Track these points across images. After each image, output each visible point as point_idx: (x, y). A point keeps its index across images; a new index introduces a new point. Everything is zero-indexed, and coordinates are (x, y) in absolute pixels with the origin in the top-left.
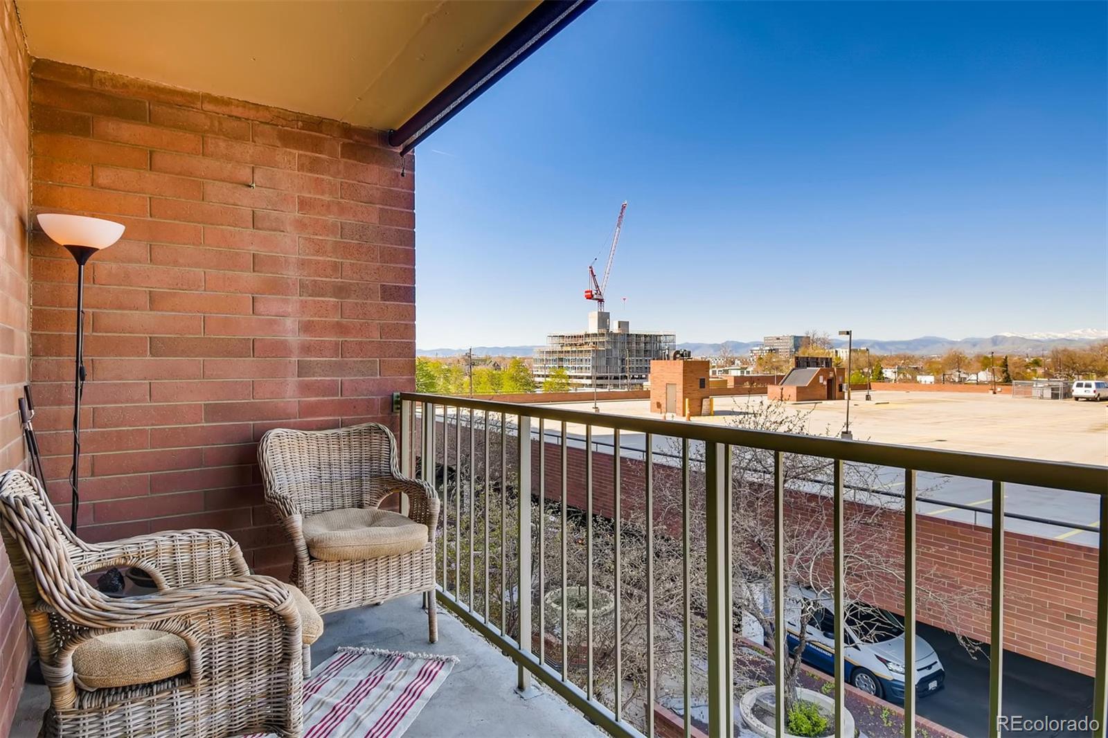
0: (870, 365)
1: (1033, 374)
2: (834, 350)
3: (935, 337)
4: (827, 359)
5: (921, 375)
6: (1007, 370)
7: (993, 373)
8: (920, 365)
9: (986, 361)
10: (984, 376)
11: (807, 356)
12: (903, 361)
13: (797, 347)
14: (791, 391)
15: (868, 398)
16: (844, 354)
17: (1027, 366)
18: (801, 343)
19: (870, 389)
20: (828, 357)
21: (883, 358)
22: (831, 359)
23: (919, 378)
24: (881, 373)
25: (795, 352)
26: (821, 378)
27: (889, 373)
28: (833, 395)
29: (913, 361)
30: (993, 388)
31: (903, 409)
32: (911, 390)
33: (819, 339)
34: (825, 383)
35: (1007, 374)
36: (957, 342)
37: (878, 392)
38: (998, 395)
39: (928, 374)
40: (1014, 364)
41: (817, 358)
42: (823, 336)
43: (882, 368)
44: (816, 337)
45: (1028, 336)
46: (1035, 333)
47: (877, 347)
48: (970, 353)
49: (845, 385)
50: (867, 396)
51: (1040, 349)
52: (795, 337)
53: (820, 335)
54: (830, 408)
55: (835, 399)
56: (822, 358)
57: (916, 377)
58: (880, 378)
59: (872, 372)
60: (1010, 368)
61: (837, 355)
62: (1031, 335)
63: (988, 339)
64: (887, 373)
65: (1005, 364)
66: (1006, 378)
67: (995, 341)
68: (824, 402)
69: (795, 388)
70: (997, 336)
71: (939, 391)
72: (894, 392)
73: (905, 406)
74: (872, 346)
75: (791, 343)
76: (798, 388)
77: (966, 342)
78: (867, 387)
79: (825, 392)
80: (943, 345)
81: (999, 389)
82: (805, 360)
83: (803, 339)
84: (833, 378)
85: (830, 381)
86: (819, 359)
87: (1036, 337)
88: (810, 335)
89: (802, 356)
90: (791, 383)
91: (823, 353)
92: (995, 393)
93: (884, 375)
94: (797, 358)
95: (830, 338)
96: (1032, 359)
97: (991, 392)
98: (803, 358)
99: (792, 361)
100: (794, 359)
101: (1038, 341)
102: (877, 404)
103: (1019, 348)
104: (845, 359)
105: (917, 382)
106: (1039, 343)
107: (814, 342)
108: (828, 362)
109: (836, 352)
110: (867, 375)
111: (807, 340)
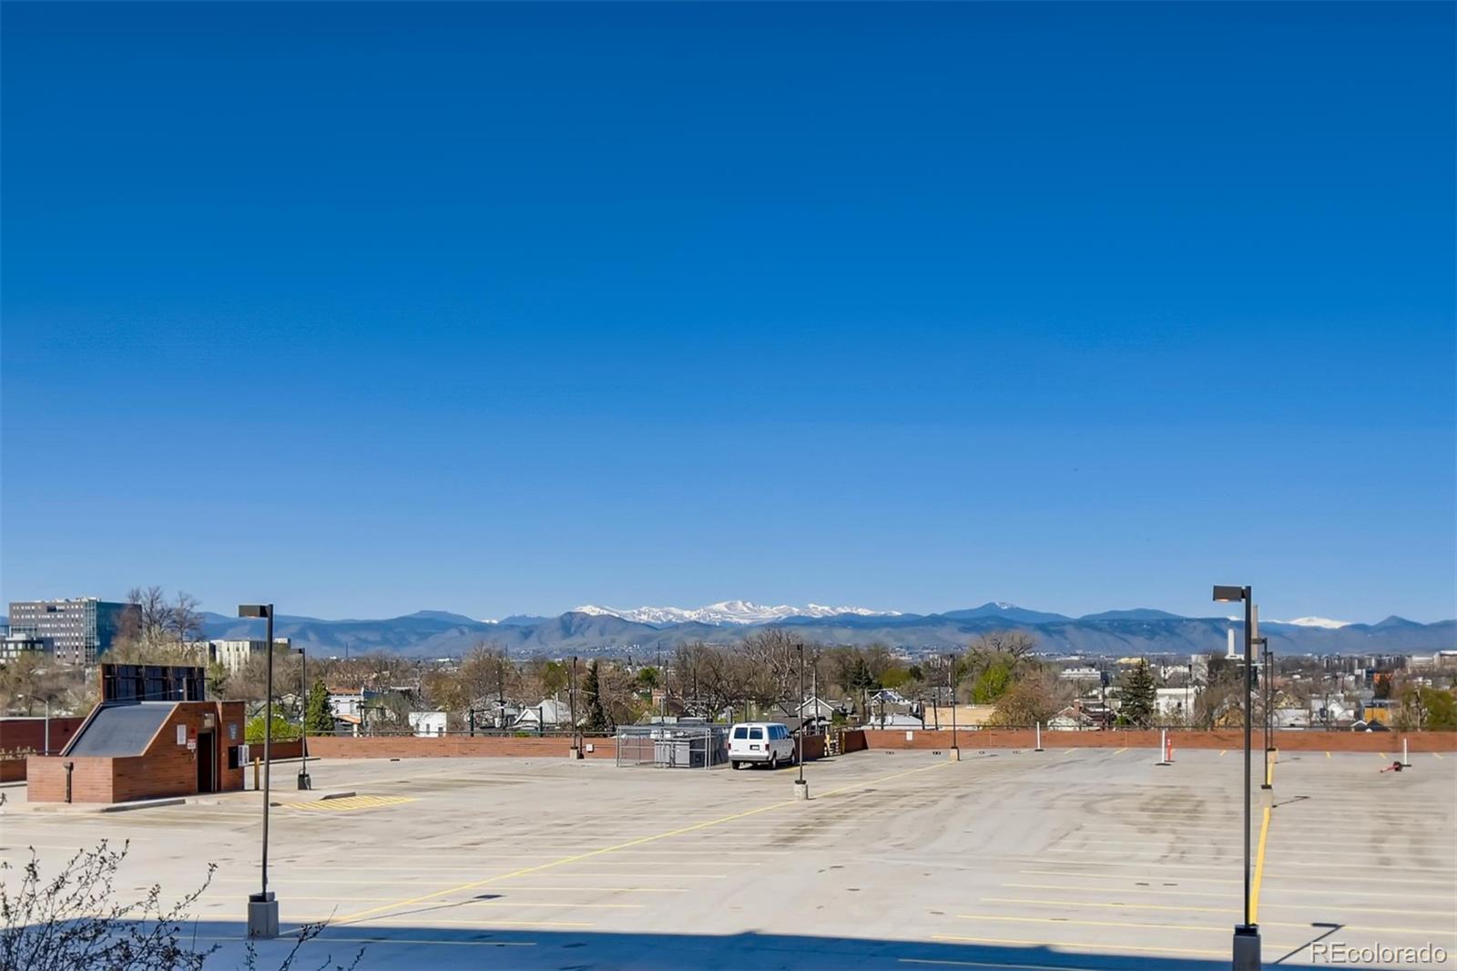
0: (299, 687)
1: (644, 704)
2: (207, 644)
3: (445, 613)
4: (190, 670)
5: (419, 710)
6: (597, 697)
7: (572, 705)
8: (415, 685)
9: (552, 674)
10: (552, 711)
11: (135, 662)
12: (375, 675)
13: (106, 634)
14: (96, 771)
15: (304, 782)
16: (233, 654)
17: (633, 687)
18: (119, 624)
19: (307, 755)
20: (191, 665)
21: (328, 668)
22: (201, 670)
23: (413, 719)
24: (326, 707)
25: (101, 649)
26: (182, 732)
27: (345, 707)
28: (214, 779)
29: (399, 674)
30: (578, 744)
31: (390, 810)
32: (404, 754)
33: (166, 614)
34: (192, 745)
35: (598, 705)
36: (491, 625)
37: (325, 762)
38: (588, 762)
39: (433, 708)
40: (609, 681)
41: (165, 669)
42: (178, 606)
43: (328, 694)
44: (158, 607)
45: (629, 614)
46: (643, 609)
47: (312, 636)
48: (519, 653)
49: (245, 749)
50: (302, 777)
51: (654, 643)
52: (100, 605)
53: (170, 600)
54: (208, 819)
55: (219, 790)
56: (177, 670)
57: (407, 718)
58: (326, 724)
59: (306, 704)
60: (604, 693)
61: (213, 658)
62: (636, 612)
63: (552, 621)
64: (340, 707)
65: (593, 684)
66: (594, 715)
67: (570, 624)
68: (189, 800)
69: (108, 762)
70: (570, 614)
71: (464, 754)
72: (363, 760)
73: (394, 801)
74: (302, 634)
75: (88, 625)
76: (116, 762)
77: (508, 626)
78: (295, 750)
79: (191, 773)
80: (462, 633)
81: (589, 748)
82: (133, 674)
83: (125, 613)
84: (213, 730)
85: (205, 741)
86: (170, 672)
87: (644, 618)
88: (144, 601)
89: (121, 662)
90: (96, 749)
91: (179, 656)
92: (581, 756)
93: (333, 713)
94: (108, 669)
95: (196, 610)
96: (638, 669)
97: (574, 753)
98: (127, 666)
99: (94, 673)
100: (99, 670)
101: (647, 625)
102: (326, 798)
103: (613, 641)
104: (234, 667)
105: (411, 732)
106: (648, 632)
107: (153, 622)
108: (194, 678)
109: (213, 648)
110: (290, 712)
111: (135, 616)
